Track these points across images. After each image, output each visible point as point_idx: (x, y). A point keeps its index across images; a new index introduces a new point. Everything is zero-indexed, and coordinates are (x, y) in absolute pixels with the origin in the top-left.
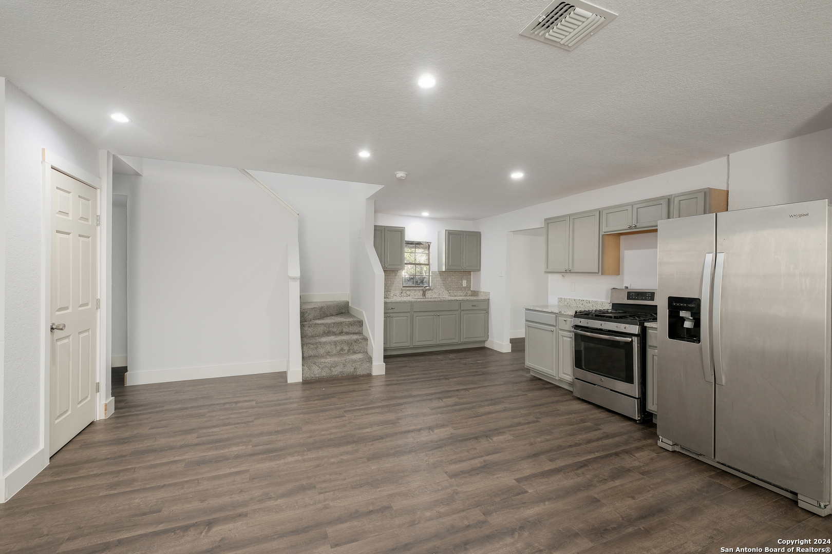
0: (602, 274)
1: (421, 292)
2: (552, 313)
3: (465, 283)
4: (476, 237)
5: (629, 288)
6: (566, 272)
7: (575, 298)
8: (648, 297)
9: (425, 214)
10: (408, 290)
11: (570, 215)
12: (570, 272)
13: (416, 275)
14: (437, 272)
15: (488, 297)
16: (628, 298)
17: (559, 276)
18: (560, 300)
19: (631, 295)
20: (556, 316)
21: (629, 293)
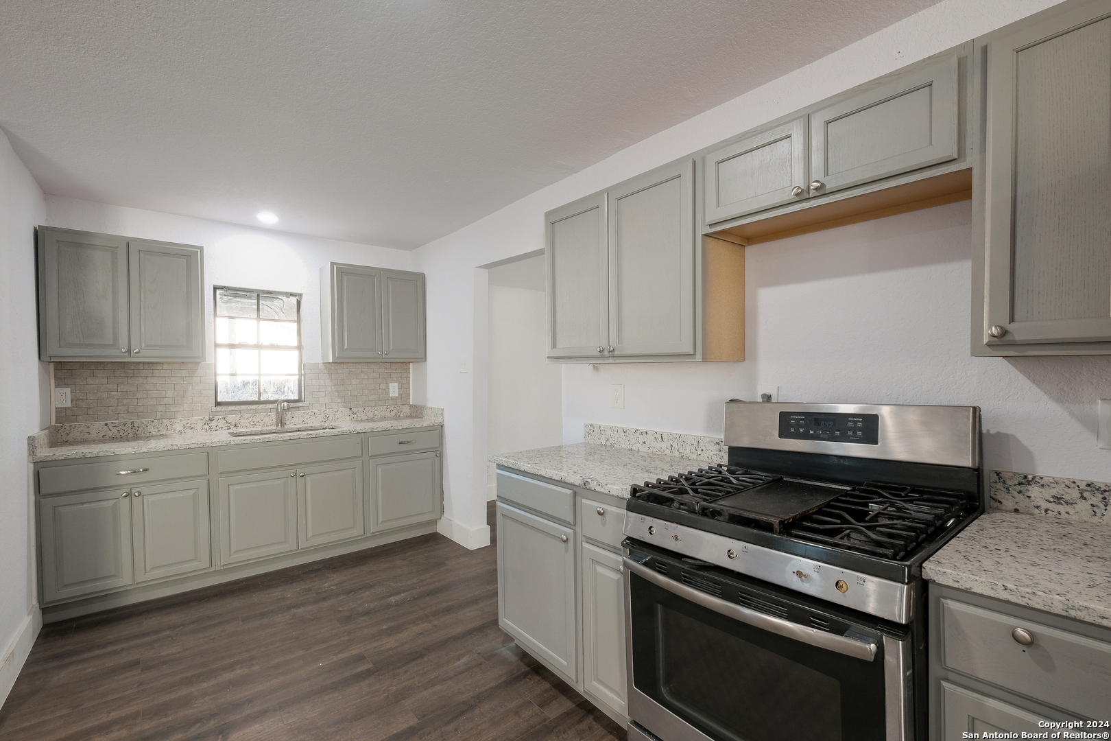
0: (704, 360)
1: (273, 415)
2: (562, 483)
3: (394, 389)
4: (415, 284)
5: (774, 400)
6: (602, 357)
7: (626, 426)
8: (855, 429)
9: (268, 217)
10: (232, 412)
11: (608, 191)
12: (613, 357)
13: (260, 375)
14: (321, 366)
15: (440, 420)
16: (784, 433)
17: (585, 369)
18: (590, 429)
19: (792, 423)
20: (575, 494)
21: (784, 417)
